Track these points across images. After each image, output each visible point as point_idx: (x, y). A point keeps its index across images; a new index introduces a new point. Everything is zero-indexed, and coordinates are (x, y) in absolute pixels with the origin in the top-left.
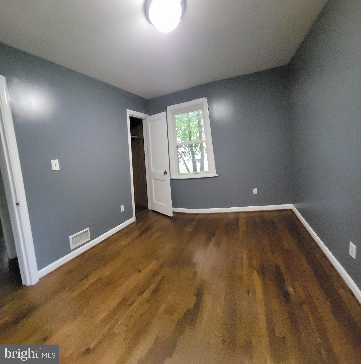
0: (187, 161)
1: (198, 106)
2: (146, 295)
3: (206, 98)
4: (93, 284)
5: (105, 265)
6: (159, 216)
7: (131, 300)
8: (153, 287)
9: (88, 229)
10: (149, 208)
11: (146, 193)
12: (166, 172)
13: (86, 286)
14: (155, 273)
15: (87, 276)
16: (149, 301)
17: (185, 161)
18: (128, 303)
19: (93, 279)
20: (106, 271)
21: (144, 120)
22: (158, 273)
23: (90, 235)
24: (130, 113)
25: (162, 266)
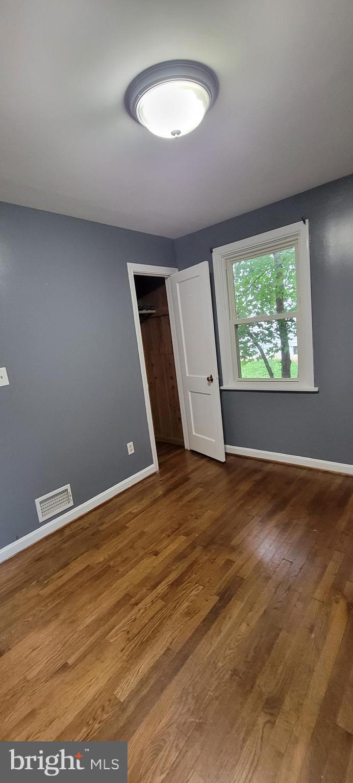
0: (269, 351)
1: (288, 240)
2: (162, 588)
3: (304, 222)
4: (77, 575)
5: (97, 547)
6: (203, 461)
7: (137, 597)
8: (172, 577)
9: (68, 486)
10: (186, 448)
11: (180, 419)
12: (211, 377)
13: (65, 578)
14: (180, 557)
15: (66, 564)
16: (164, 597)
17: (265, 351)
18: (133, 601)
19: (76, 567)
20: (100, 557)
21: (167, 278)
22: (185, 557)
23: (71, 497)
24: (134, 268)
25: (193, 546)
